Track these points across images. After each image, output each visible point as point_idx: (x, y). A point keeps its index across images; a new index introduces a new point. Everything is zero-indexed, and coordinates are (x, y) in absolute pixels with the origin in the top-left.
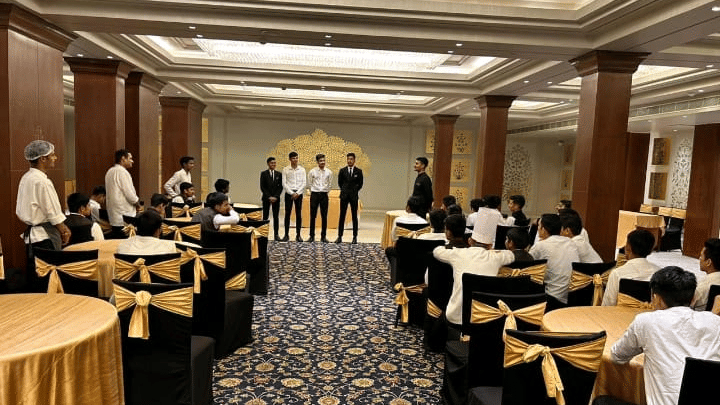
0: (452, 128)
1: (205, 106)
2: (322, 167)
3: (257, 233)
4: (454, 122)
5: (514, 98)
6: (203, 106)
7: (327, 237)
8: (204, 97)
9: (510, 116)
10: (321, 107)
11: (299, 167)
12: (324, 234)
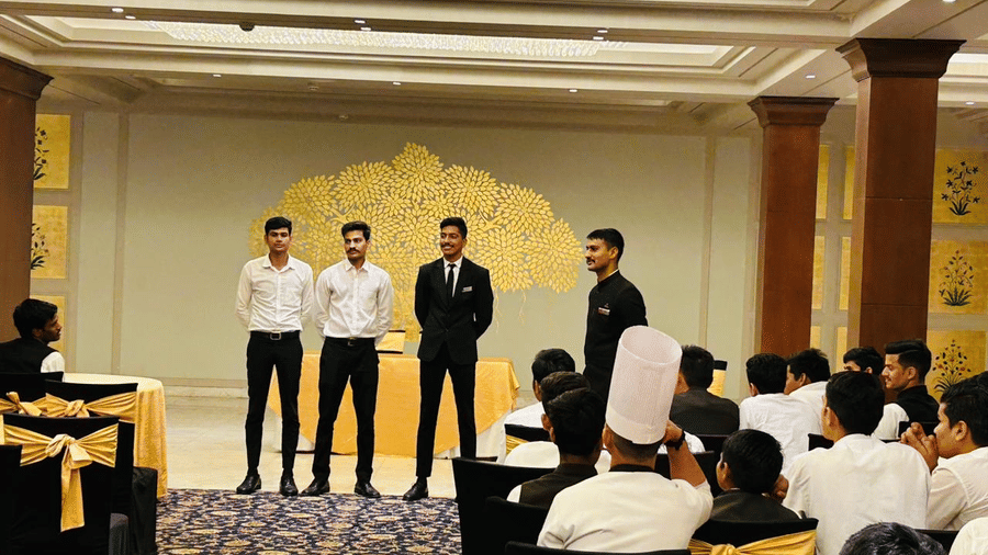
0: (815, 138)
1: (47, 79)
2: (357, 260)
3: (79, 452)
4: (821, 118)
5: (954, 46)
6: (40, 78)
7: (376, 482)
8: (35, 52)
9: (943, 97)
10: (397, 77)
11: (292, 261)
12: (364, 470)
